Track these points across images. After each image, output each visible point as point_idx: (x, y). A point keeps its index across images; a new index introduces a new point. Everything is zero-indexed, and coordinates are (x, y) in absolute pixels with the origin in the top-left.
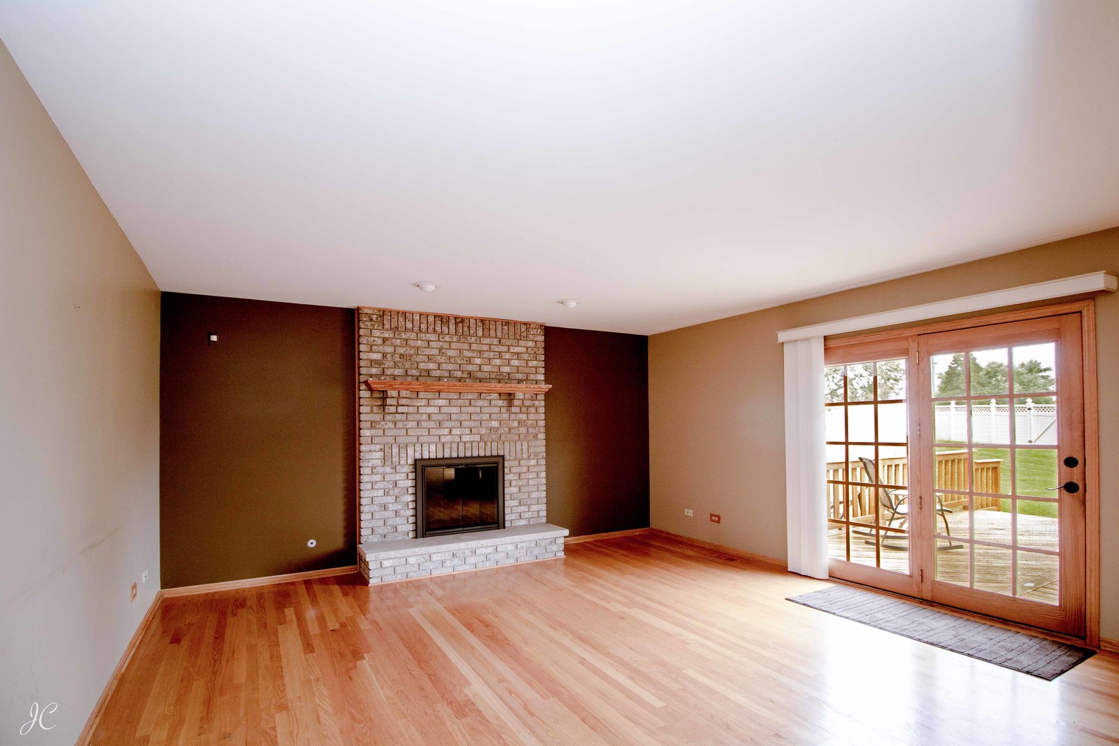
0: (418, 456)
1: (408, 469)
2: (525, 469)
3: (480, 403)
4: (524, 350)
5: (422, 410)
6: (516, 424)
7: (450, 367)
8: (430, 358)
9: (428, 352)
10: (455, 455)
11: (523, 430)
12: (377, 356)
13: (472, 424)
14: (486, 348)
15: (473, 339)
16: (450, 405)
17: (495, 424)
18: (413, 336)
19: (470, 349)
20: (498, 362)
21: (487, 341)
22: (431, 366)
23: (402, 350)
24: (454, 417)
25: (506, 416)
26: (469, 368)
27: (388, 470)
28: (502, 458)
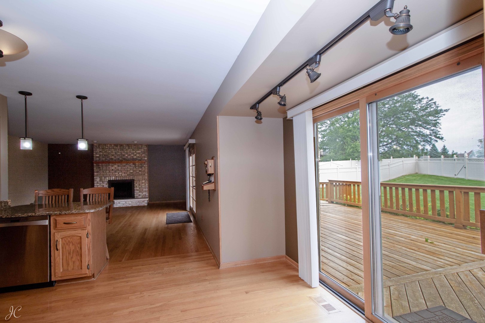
0: (109, 179)
1: (106, 183)
2: (141, 183)
3: (127, 166)
4: (140, 152)
5: (110, 168)
6: (138, 171)
7: (119, 157)
8: (113, 155)
9: (112, 154)
10: (120, 179)
11: (140, 173)
12: (98, 155)
13: (125, 171)
14: (129, 152)
15: (125, 150)
16: (118, 167)
17: (131, 171)
18: (108, 150)
19: (124, 153)
20: (132, 155)
21: (129, 150)
22: (113, 157)
23: (105, 154)
24: (119, 170)
25: (135, 169)
26: (124, 157)
27: (101, 183)
28: (134, 180)
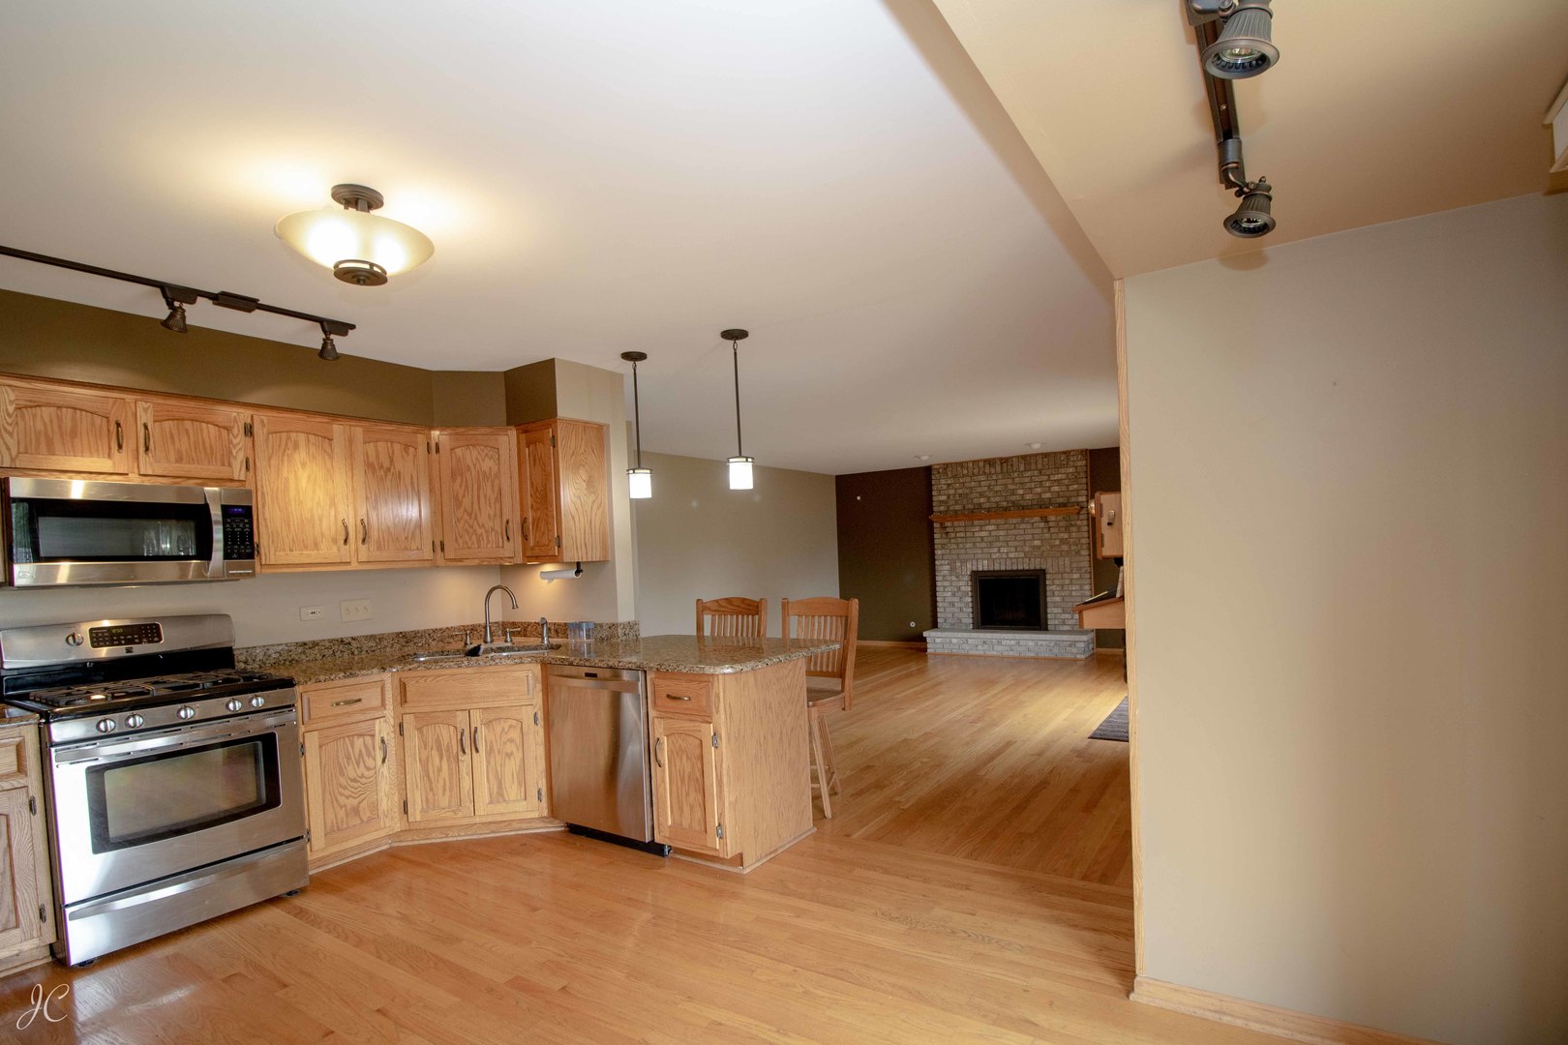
0: (974, 569)
1: (967, 578)
2: (1067, 581)
3: (1023, 526)
4: (1064, 476)
5: (976, 534)
6: (1057, 542)
7: (997, 499)
8: (981, 495)
9: (979, 490)
10: (1003, 568)
11: (1065, 547)
12: (944, 498)
13: (1016, 543)
14: (1027, 480)
15: (1016, 474)
16: (998, 530)
17: (1037, 543)
18: (968, 479)
19: (1013, 483)
20: (1039, 490)
21: (1029, 474)
22: (982, 500)
23: (960, 491)
24: (1001, 538)
25: (1047, 536)
26: (1014, 498)
27: (954, 578)
28: (1043, 572)
